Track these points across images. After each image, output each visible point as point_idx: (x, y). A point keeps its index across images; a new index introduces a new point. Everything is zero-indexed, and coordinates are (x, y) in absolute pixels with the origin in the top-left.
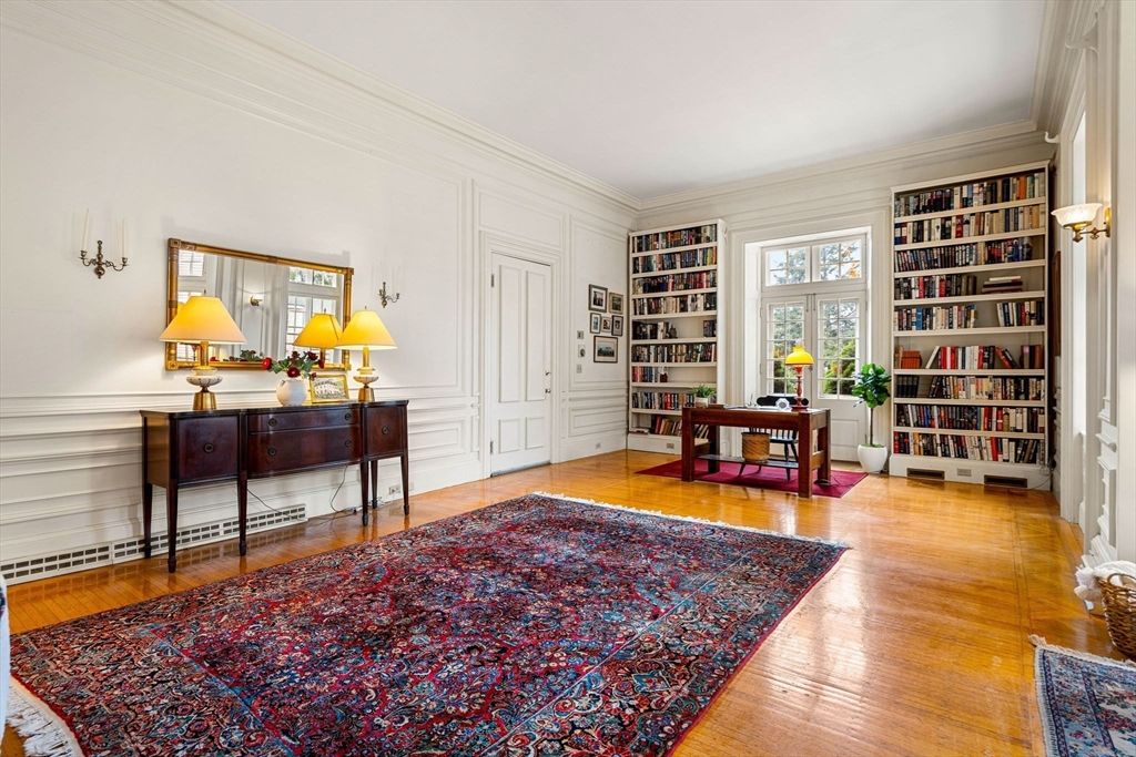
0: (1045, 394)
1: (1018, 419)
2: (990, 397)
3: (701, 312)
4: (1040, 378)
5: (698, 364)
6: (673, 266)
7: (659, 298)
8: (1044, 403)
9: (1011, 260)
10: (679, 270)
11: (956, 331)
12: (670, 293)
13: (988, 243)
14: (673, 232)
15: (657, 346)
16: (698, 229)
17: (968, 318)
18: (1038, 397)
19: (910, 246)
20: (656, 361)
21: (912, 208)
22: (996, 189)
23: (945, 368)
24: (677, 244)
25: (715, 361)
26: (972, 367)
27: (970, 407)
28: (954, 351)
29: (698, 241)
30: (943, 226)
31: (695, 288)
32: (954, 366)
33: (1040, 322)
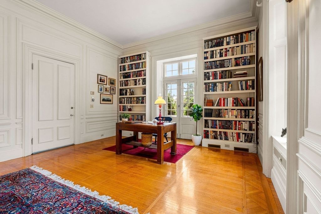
0: (255, 116)
1: (246, 126)
2: (236, 117)
3: (141, 86)
4: (253, 110)
5: (140, 104)
6: (132, 69)
7: (128, 80)
8: (254, 119)
9: (243, 65)
10: (134, 70)
11: (225, 92)
12: (131, 78)
13: (235, 59)
14: (132, 56)
15: (127, 98)
16: (140, 55)
17: (228, 87)
18: (252, 117)
19: (209, 60)
20: (127, 103)
21: (210, 46)
22: (239, 37)
23: (221, 106)
24: (133, 61)
25: (145, 103)
26: (230, 106)
27: (229, 121)
28: (224, 99)
29: (140, 59)
30: (220, 52)
31: (139, 76)
32: (224, 105)
33: (253, 89)
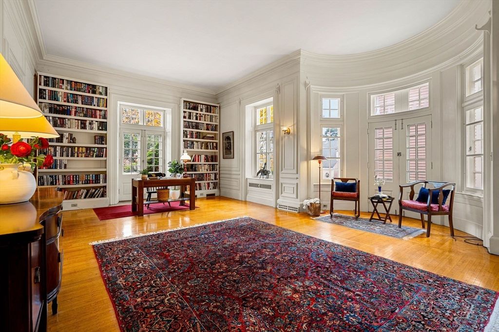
0: (218, 169)
1: (213, 177)
2: (207, 170)
3: (96, 131)
4: (217, 165)
5: (95, 158)
6: (76, 102)
7: (65, 118)
8: (218, 172)
9: (211, 130)
10: (80, 105)
11: (200, 150)
12: (73, 117)
13: (207, 124)
14: (76, 82)
15: (62, 147)
16: (94, 86)
17: (202, 146)
18: (216, 170)
19: (187, 120)
20: (62, 155)
21: (188, 107)
22: (209, 108)
23: (196, 161)
24: (79, 90)
25: (106, 157)
26: (203, 162)
27: (202, 174)
28: (198, 156)
29: (94, 92)
30: (196, 116)
31: (92, 117)
32: (198, 161)
33: (217, 149)
